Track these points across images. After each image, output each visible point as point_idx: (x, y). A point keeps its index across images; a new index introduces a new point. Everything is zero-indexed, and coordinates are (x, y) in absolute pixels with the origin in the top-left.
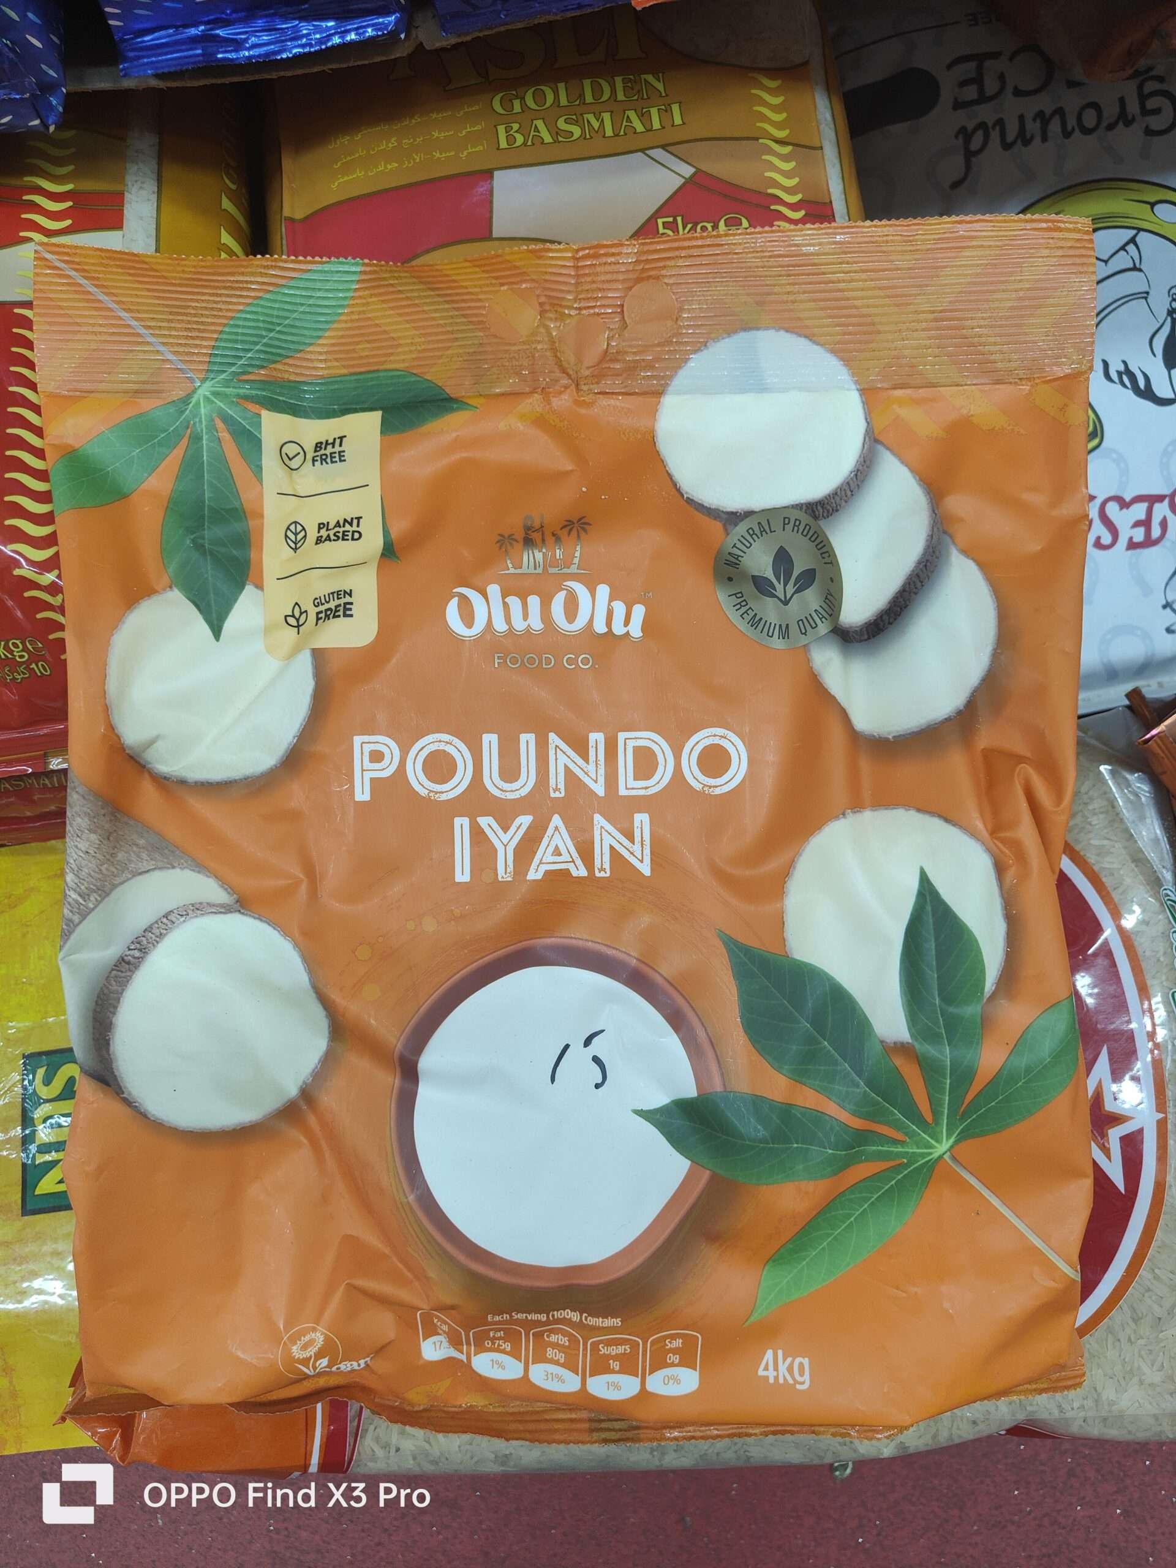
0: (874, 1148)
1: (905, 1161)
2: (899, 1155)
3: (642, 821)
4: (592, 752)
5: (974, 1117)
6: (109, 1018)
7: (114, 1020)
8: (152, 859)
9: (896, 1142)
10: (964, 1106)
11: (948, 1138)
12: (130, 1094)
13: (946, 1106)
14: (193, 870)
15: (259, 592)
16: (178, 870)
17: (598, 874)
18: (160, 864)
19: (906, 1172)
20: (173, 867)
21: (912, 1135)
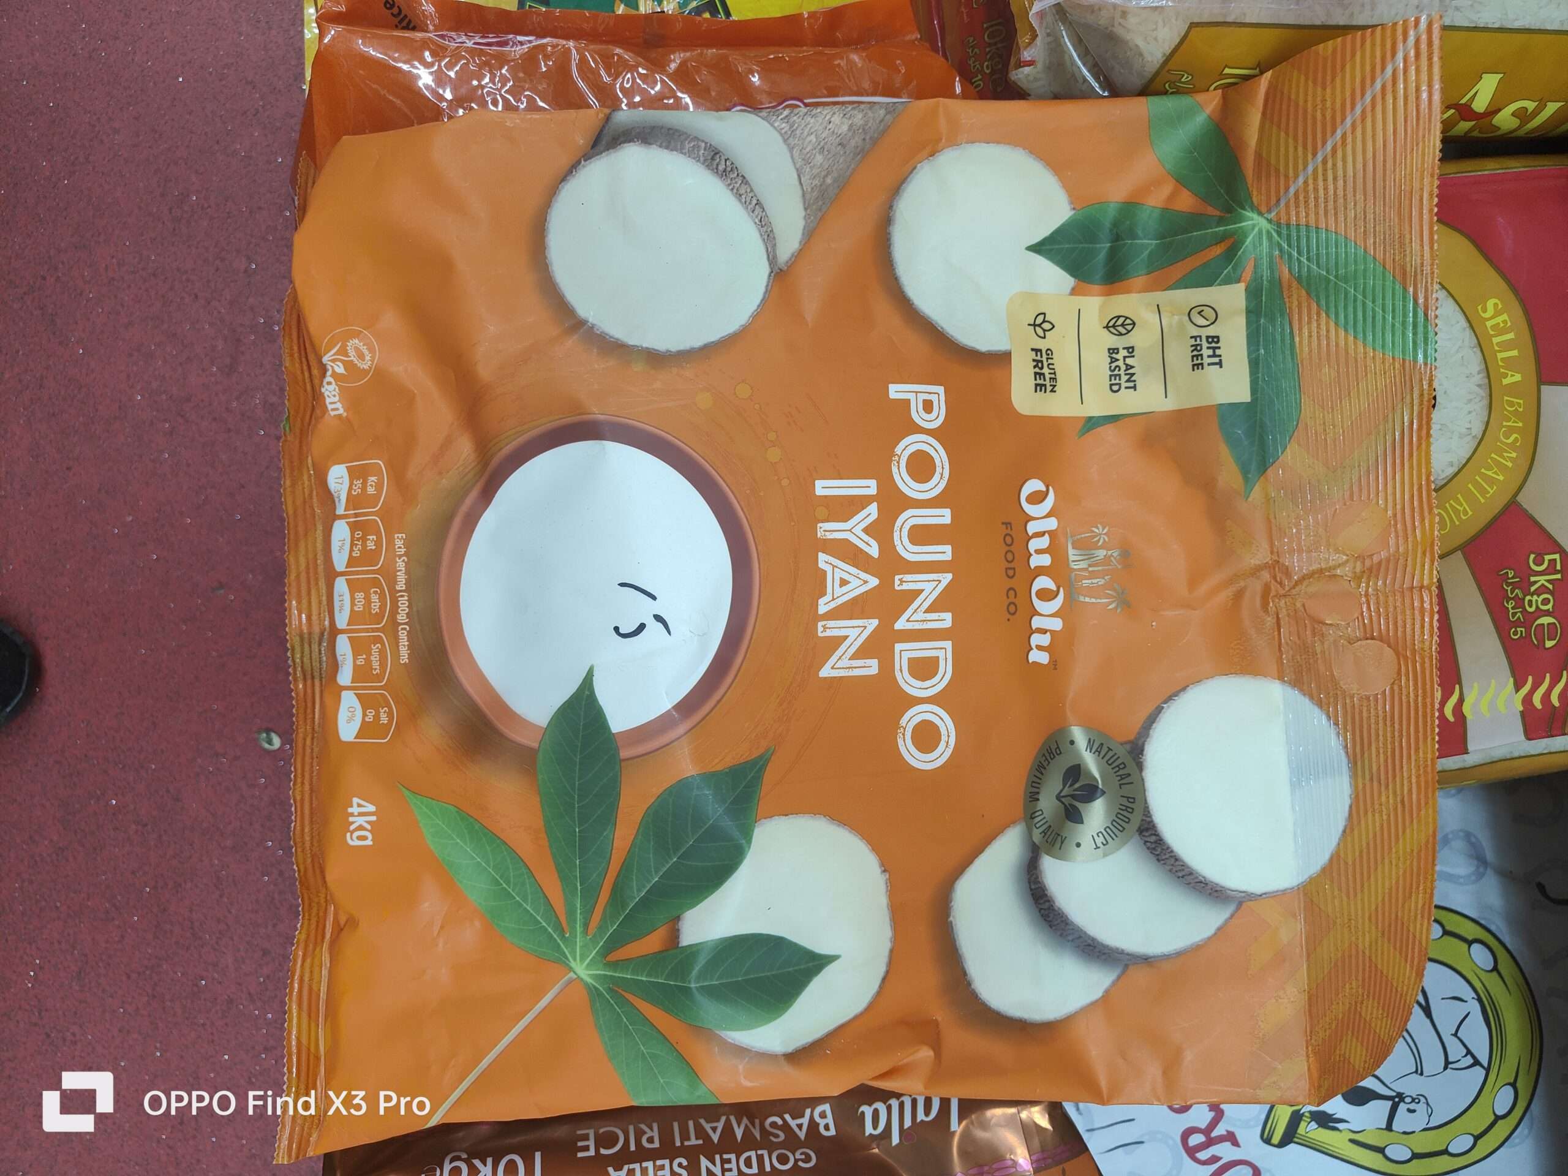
0: (579, 906)
1: (567, 935)
2: (574, 928)
3: (872, 667)
4: (934, 616)
5: (612, 1002)
6: (656, 141)
7: (654, 146)
8: (812, 189)
9: (586, 926)
10: (623, 993)
11: (591, 976)
12: (584, 166)
13: (621, 975)
14: (804, 229)
15: (1068, 291)
16: (803, 213)
17: (820, 624)
18: (808, 196)
19: (555, 936)
20: (806, 209)
21: (594, 940)
